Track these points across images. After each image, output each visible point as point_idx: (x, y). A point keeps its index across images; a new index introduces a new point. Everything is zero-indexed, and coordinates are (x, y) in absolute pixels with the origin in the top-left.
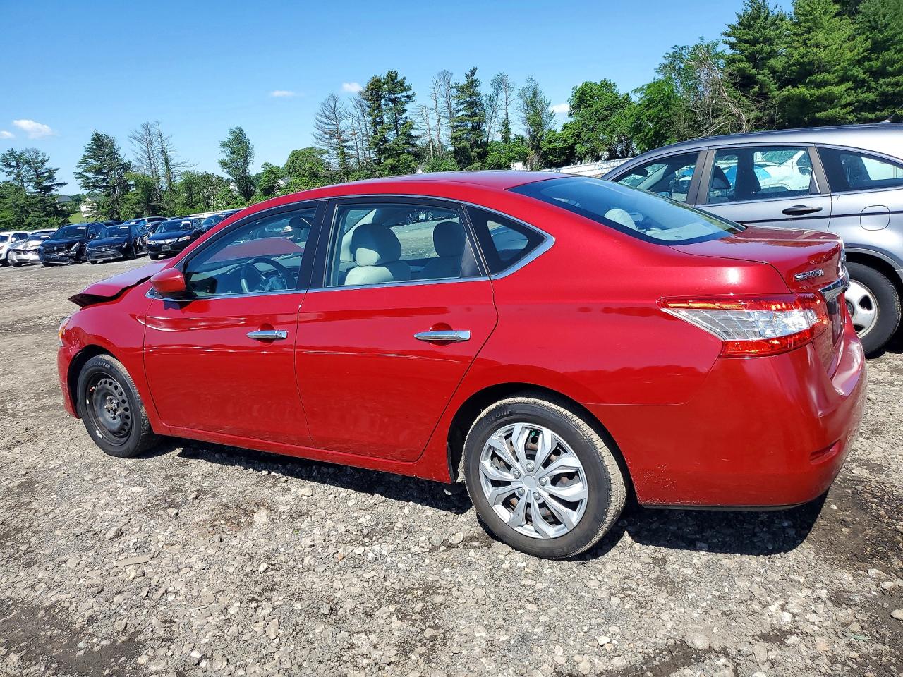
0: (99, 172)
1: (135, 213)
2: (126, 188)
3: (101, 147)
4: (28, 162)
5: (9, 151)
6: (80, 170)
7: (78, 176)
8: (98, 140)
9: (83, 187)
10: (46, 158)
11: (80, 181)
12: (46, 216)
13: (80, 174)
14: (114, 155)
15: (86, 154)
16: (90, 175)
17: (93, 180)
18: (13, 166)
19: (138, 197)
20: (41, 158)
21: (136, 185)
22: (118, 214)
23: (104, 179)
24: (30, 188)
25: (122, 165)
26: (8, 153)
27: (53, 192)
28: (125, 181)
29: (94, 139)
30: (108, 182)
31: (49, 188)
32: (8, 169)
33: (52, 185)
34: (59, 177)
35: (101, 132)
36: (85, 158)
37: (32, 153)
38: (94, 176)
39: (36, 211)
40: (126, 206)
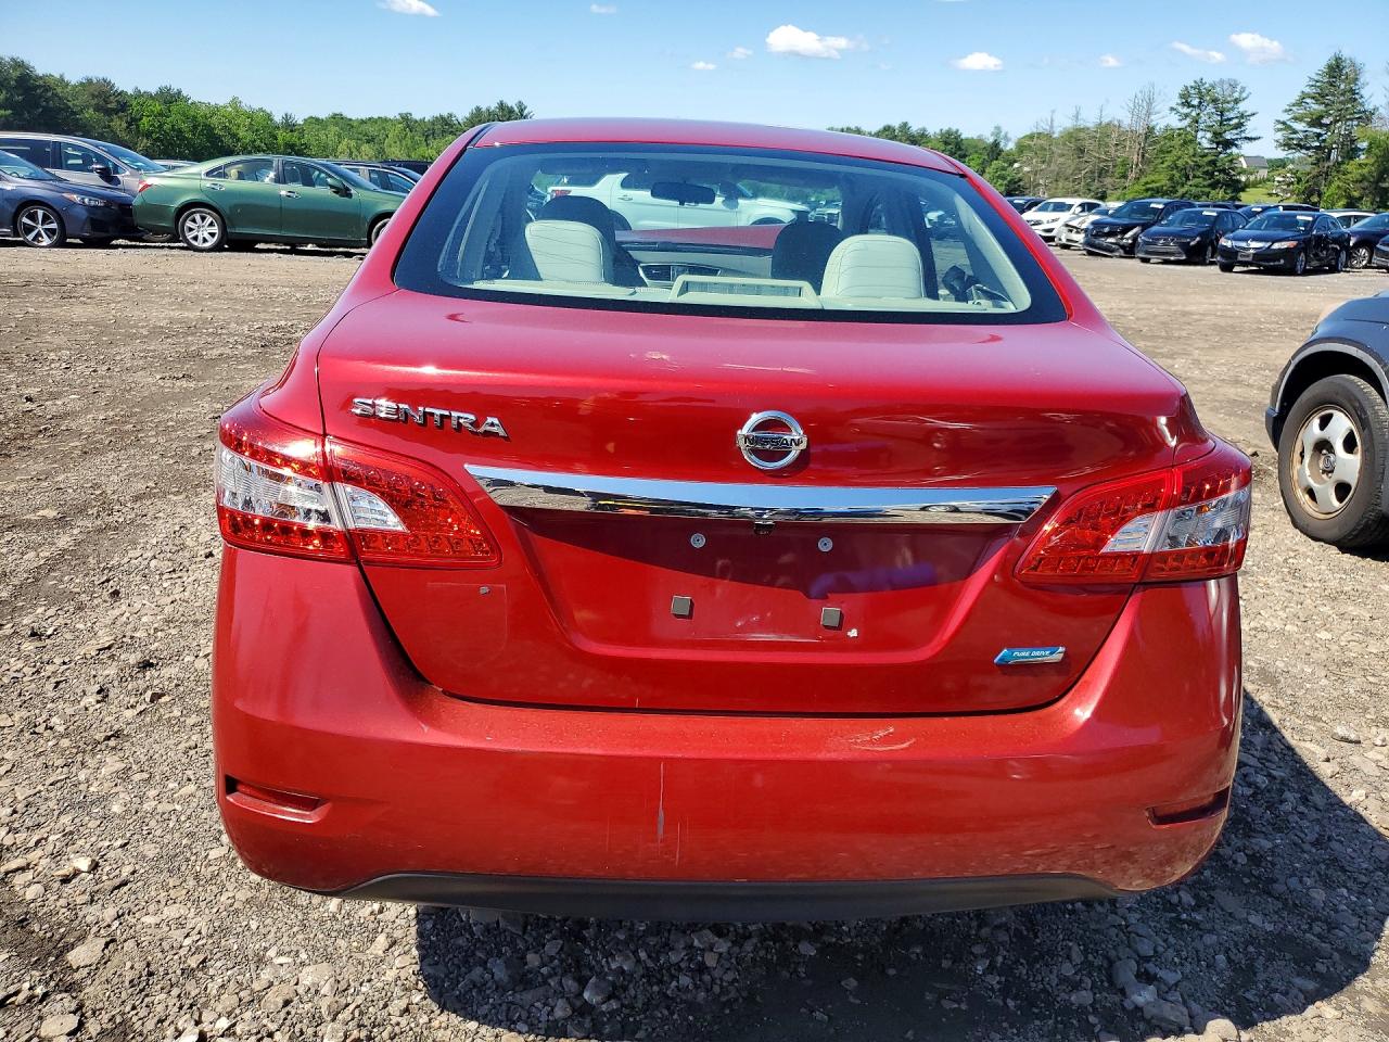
0: (1316, 122)
1: (1349, 197)
2: (1351, 152)
3: (1338, 81)
4: (1215, 101)
5: (1195, 82)
6: (1285, 117)
7: (1280, 126)
8: (1336, 69)
9: (1281, 145)
10: (1244, 95)
11: (1279, 136)
12: (1209, 185)
13: (1284, 123)
14: (1353, 96)
15: (1307, 90)
16: (1299, 126)
17: (1301, 135)
18: (1193, 106)
19: (1365, 171)
20: (1236, 95)
21: (1369, 150)
22: (1320, 195)
23: (1319, 135)
24: (1205, 140)
25: (1360, 112)
26: (1193, 84)
27: (1234, 150)
28: (1353, 141)
29: (1330, 67)
30: (1324, 141)
31: (1229, 144)
32: (1186, 110)
33: (1237, 139)
34: (1251, 128)
35: (1346, 54)
36: (1304, 96)
37: (1225, 87)
38: (1307, 129)
39: (1199, 177)
40: (1337, 183)
